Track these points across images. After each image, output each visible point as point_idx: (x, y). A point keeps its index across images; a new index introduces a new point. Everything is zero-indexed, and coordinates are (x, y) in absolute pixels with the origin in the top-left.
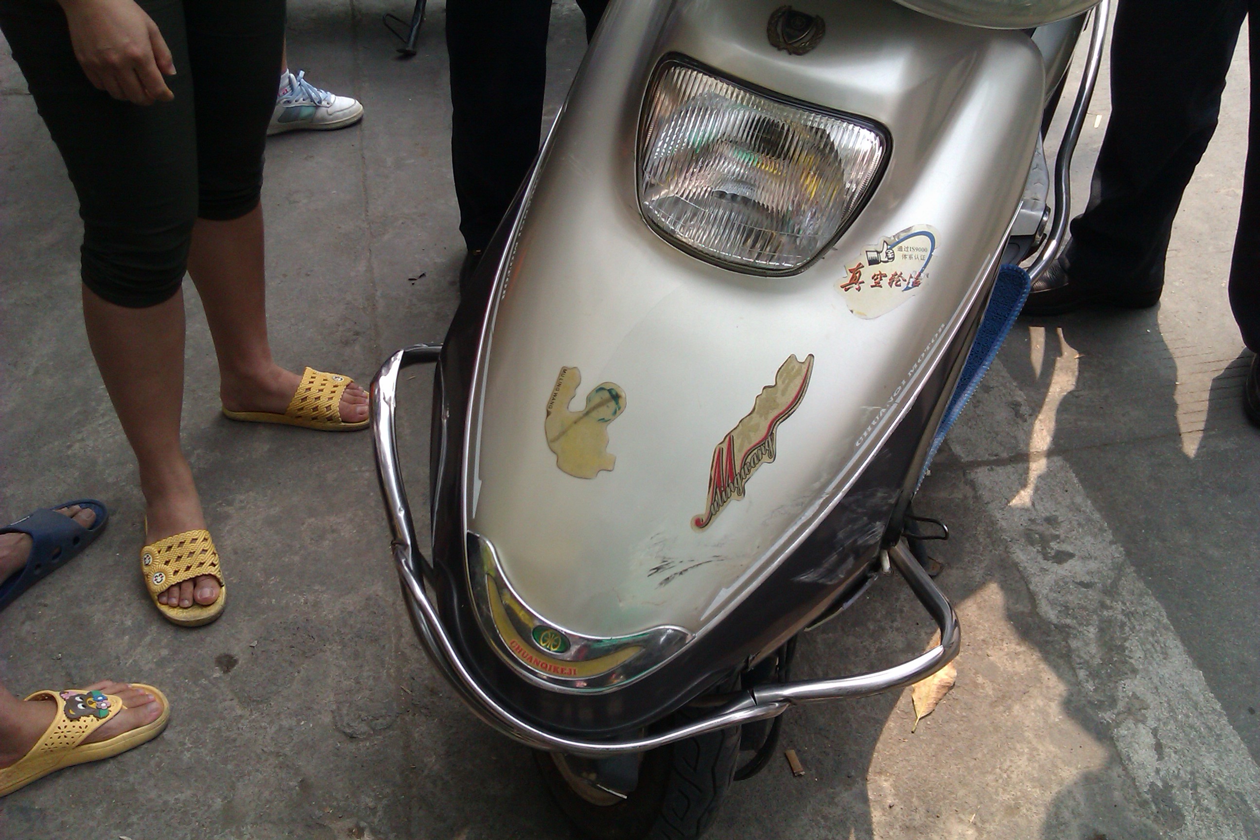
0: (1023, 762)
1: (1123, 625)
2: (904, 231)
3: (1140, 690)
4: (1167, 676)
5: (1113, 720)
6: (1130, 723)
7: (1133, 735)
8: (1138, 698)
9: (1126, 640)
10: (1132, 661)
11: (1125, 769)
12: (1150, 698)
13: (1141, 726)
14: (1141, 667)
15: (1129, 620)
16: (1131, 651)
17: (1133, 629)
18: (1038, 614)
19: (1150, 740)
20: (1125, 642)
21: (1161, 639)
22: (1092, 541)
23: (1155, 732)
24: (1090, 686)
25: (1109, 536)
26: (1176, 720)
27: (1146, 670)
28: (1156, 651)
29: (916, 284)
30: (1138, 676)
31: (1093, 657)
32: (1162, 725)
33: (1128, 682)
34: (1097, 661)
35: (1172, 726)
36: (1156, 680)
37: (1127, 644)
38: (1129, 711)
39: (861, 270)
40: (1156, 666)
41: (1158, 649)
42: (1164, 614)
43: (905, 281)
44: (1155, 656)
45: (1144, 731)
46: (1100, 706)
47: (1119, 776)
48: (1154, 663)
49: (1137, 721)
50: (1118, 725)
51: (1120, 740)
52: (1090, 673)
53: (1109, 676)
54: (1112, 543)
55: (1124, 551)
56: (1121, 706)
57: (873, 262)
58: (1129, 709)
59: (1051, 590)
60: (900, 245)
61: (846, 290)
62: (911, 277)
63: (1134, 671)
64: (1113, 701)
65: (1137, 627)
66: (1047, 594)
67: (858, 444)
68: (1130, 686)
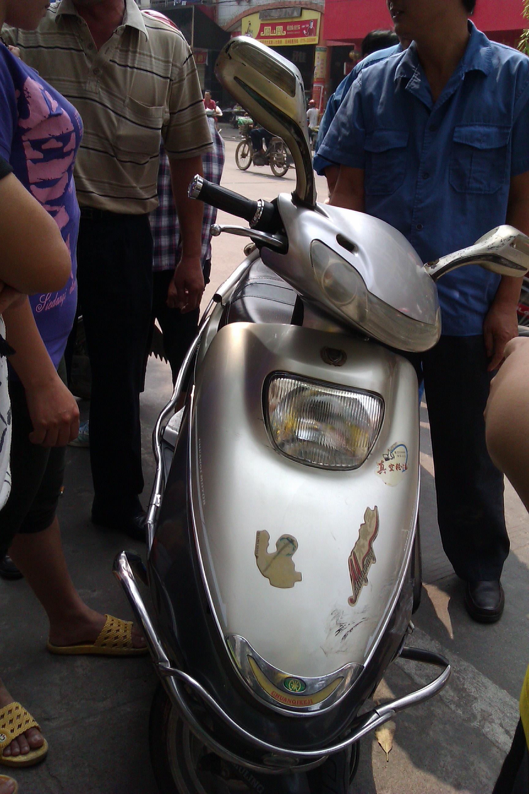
1: (458, 678)
2: (394, 445)
3: (483, 707)
4: (491, 697)
5: (479, 725)
6: (487, 724)
7: (492, 730)
8: (484, 711)
10: (472, 694)
13: (493, 724)
19: (501, 730)
20: (464, 685)
21: (480, 680)
22: (422, 641)
23: (501, 725)
24: (460, 712)
25: (429, 638)
26: (508, 717)
27: (480, 696)
29: (406, 468)
30: (479, 701)
31: (453, 697)
32: (502, 721)
33: (476, 704)
34: (456, 698)
35: (507, 720)
36: (487, 700)
38: (484, 719)
39: (383, 463)
40: (484, 693)
41: (481, 685)
42: (474, 668)
43: (402, 467)
44: (481, 688)
45: (496, 726)
46: (469, 720)
49: (491, 722)
50: (483, 727)
51: (488, 734)
52: (457, 706)
53: (466, 704)
54: (432, 640)
55: (439, 642)
56: (479, 717)
57: (387, 459)
59: (416, 670)
60: (395, 451)
61: (380, 474)
62: (403, 465)
63: (476, 698)
64: (474, 717)
66: (415, 673)
68: (478, 706)
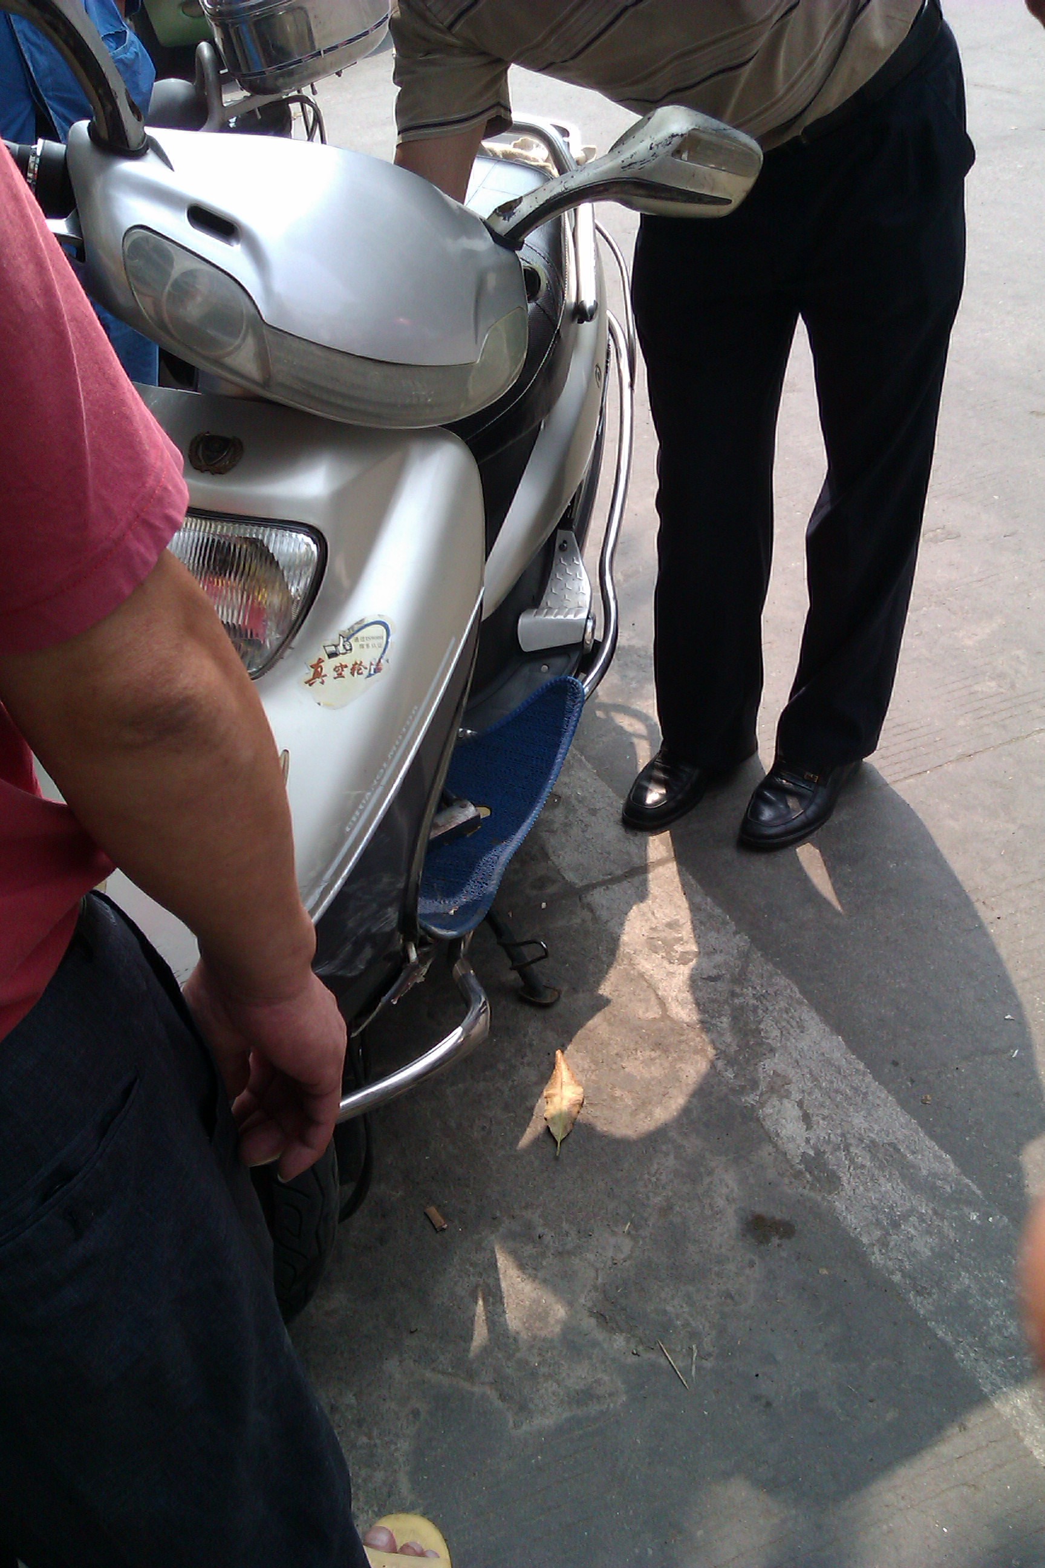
0: (671, 1161)
1: (755, 1009)
2: (357, 623)
3: (781, 1068)
4: (806, 1048)
5: (757, 1102)
6: (775, 1101)
7: (779, 1111)
8: (779, 1075)
9: (760, 1022)
10: (769, 1041)
11: (775, 1146)
12: (791, 1073)
13: (785, 1101)
14: (779, 1045)
15: (762, 1003)
16: (766, 1032)
17: (766, 1010)
18: (669, 1016)
19: (797, 1112)
20: (760, 1024)
22: (716, 935)
23: (800, 1104)
24: (730, 1074)
25: (732, 927)
26: (821, 1088)
27: (785, 1047)
28: (792, 1026)
29: (377, 670)
30: (777, 1055)
31: (729, 1045)
32: (806, 1096)
33: (767, 1062)
34: (734, 1047)
35: (817, 1093)
36: (795, 1055)
37: (762, 1026)
38: (772, 1089)
39: (322, 664)
40: (793, 1040)
41: (794, 1024)
42: (796, 989)
43: (366, 668)
44: (792, 1031)
45: (790, 1106)
46: (742, 1090)
47: (770, 1154)
48: (791, 1038)
49: (781, 1098)
50: (762, 1105)
51: (766, 1119)
52: (728, 1062)
53: (747, 1061)
54: (735, 933)
55: (749, 938)
56: (763, 1087)
57: (332, 655)
58: (772, 1088)
59: (679, 991)
60: (356, 636)
61: (310, 685)
62: (371, 664)
63: (772, 1050)
64: (754, 1084)
65: (771, 1008)
66: (676, 996)
67: (348, 829)
68: (770, 1065)
